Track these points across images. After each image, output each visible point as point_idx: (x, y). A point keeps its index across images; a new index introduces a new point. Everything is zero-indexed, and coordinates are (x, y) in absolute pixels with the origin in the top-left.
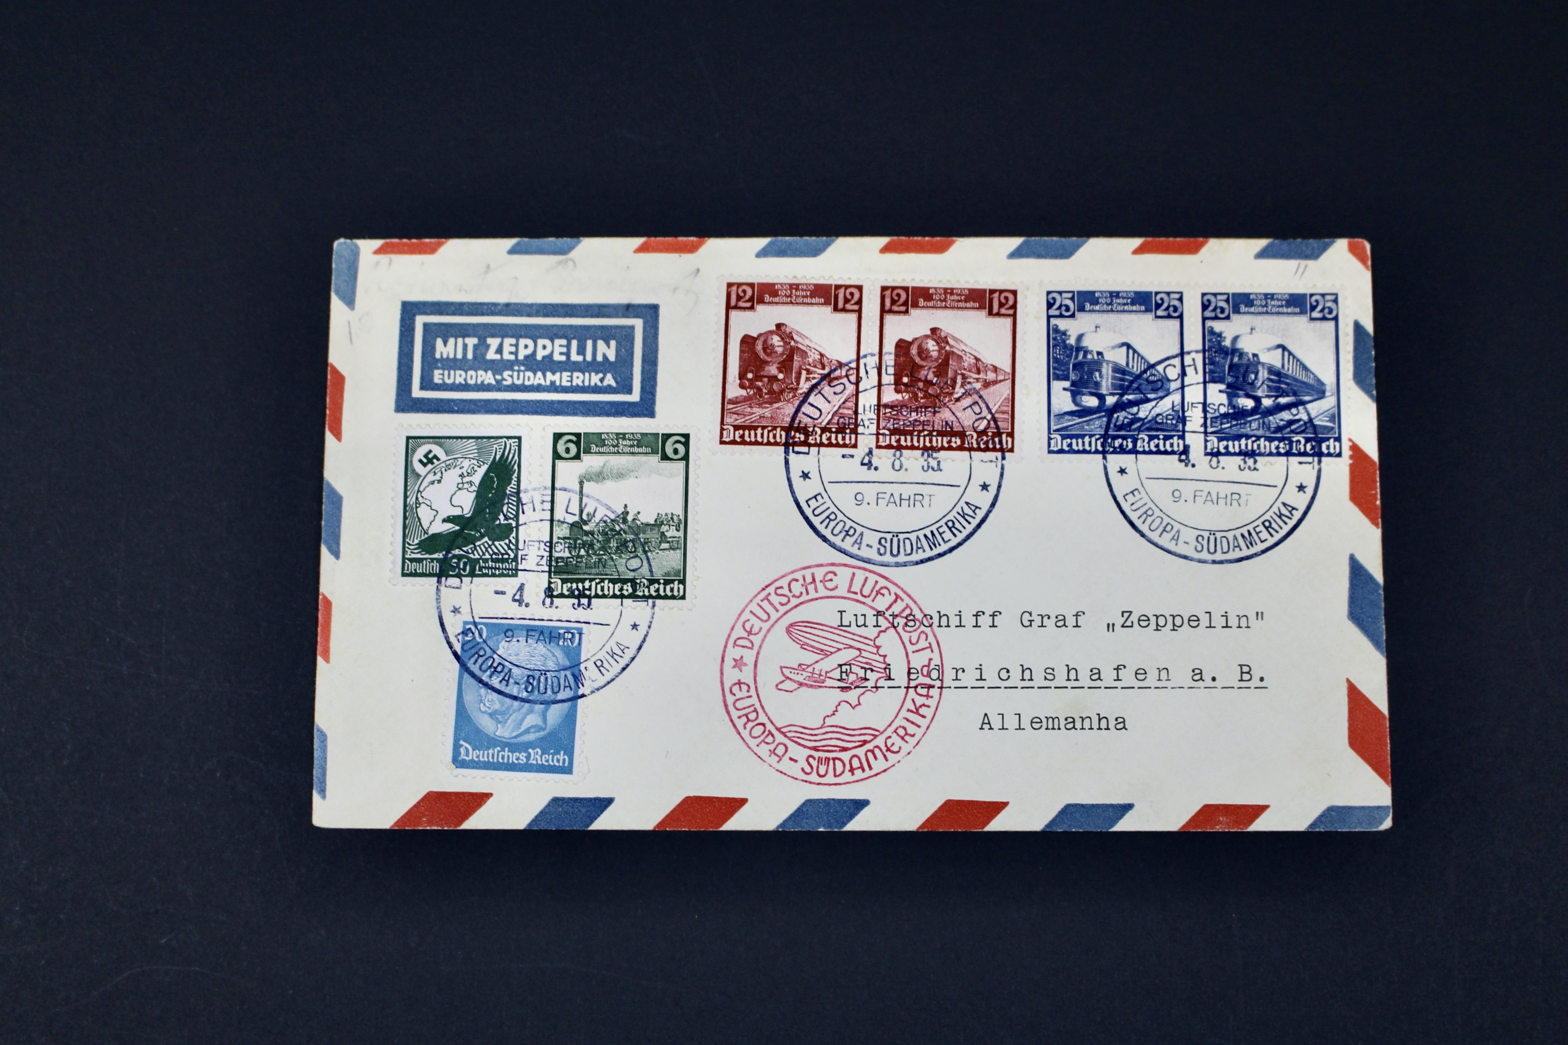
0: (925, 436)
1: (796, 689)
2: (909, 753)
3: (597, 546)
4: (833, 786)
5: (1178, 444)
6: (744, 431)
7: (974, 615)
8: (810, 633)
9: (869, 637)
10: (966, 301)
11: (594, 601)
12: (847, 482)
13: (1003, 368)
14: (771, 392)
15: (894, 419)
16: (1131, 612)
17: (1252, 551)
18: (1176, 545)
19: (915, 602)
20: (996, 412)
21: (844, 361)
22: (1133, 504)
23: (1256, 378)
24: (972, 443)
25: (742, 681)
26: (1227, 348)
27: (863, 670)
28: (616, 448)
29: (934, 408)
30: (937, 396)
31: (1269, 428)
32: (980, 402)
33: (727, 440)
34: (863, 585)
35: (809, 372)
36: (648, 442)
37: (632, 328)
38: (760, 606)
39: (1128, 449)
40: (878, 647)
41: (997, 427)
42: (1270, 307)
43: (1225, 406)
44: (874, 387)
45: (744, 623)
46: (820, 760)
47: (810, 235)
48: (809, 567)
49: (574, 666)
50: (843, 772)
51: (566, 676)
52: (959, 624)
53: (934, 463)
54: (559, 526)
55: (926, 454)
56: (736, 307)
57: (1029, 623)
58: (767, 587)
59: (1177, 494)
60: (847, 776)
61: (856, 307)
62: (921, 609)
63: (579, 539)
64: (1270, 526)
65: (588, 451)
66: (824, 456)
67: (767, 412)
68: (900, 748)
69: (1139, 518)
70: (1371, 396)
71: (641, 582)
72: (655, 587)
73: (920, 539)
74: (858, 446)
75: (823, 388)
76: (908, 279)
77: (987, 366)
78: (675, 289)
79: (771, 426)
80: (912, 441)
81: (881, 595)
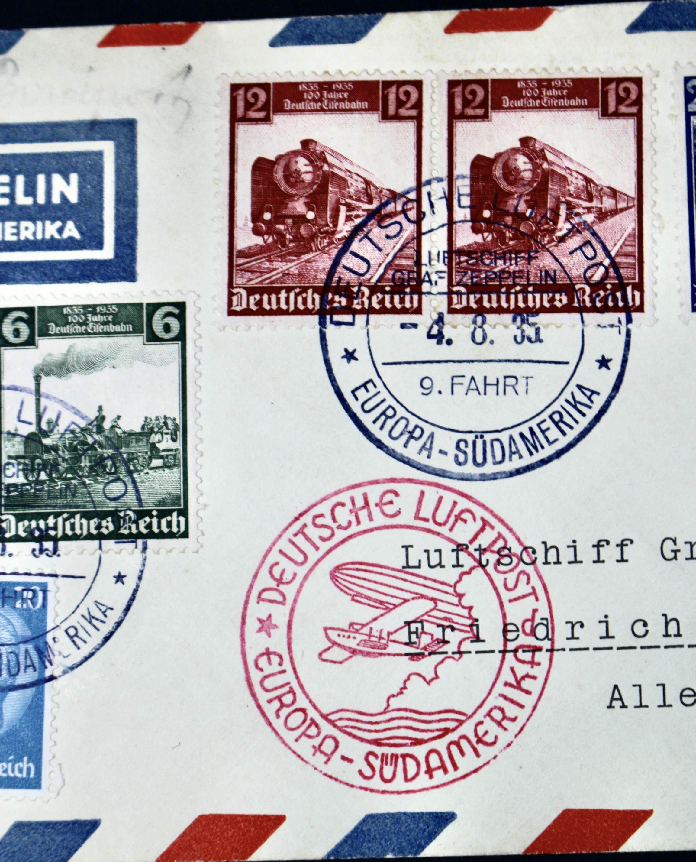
1: (346, 660)
2: (509, 745)
3: (63, 466)
4: (403, 795)
6: (261, 295)
7: (594, 546)
8: (364, 579)
9: (448, 582)
10: (569, 97)
11: (62, 544)
12: (409, 363)
13: (624, 191)
14: (298, 238)
15: (473, 271)
19: (511, 530)
20: (617, 255)
21: (399, 190)
24: (584, 301)
25: (272, 650)
27: (440, 629)
28: (84, 327)
29: (529, 252)
30: (533, 235)
32: (594, 242)
33: (238, 309)
34: (437, 509)
35: (349, 208)
36: (128, 316)
37: (100, 154)
38: (293, 543)
40: (460, 596)
41: (619, 276)
44: (443, 226)
45: (272, 567)
46: (384, 758)
47: (345, 13)
48: (359, 485)
49: (38, 637)
50: (417, 774)
51: (27, 651)
52: (573, 560)
53: (530, 332)
54: (9, 440)
55: (519, 319)
56: (244, 120)
57: (672, 555)
58: (301, 515)
60: (423, 780)
61: (414, 113)
62: (519, 540)
63: (37, 457)
65: (44, 333)
66: (375, 327)
67: (293, 267)
68: (496, 737)
71: (126, 515)
72: (145, 522)
73: (514, 441)
74: (424, 311)
75: (371, 230)
76: (487, 68)
77: (602, 189)
78: (158, 97)
79: (300, 287)
80: (499, 301)
81: (462, 523)
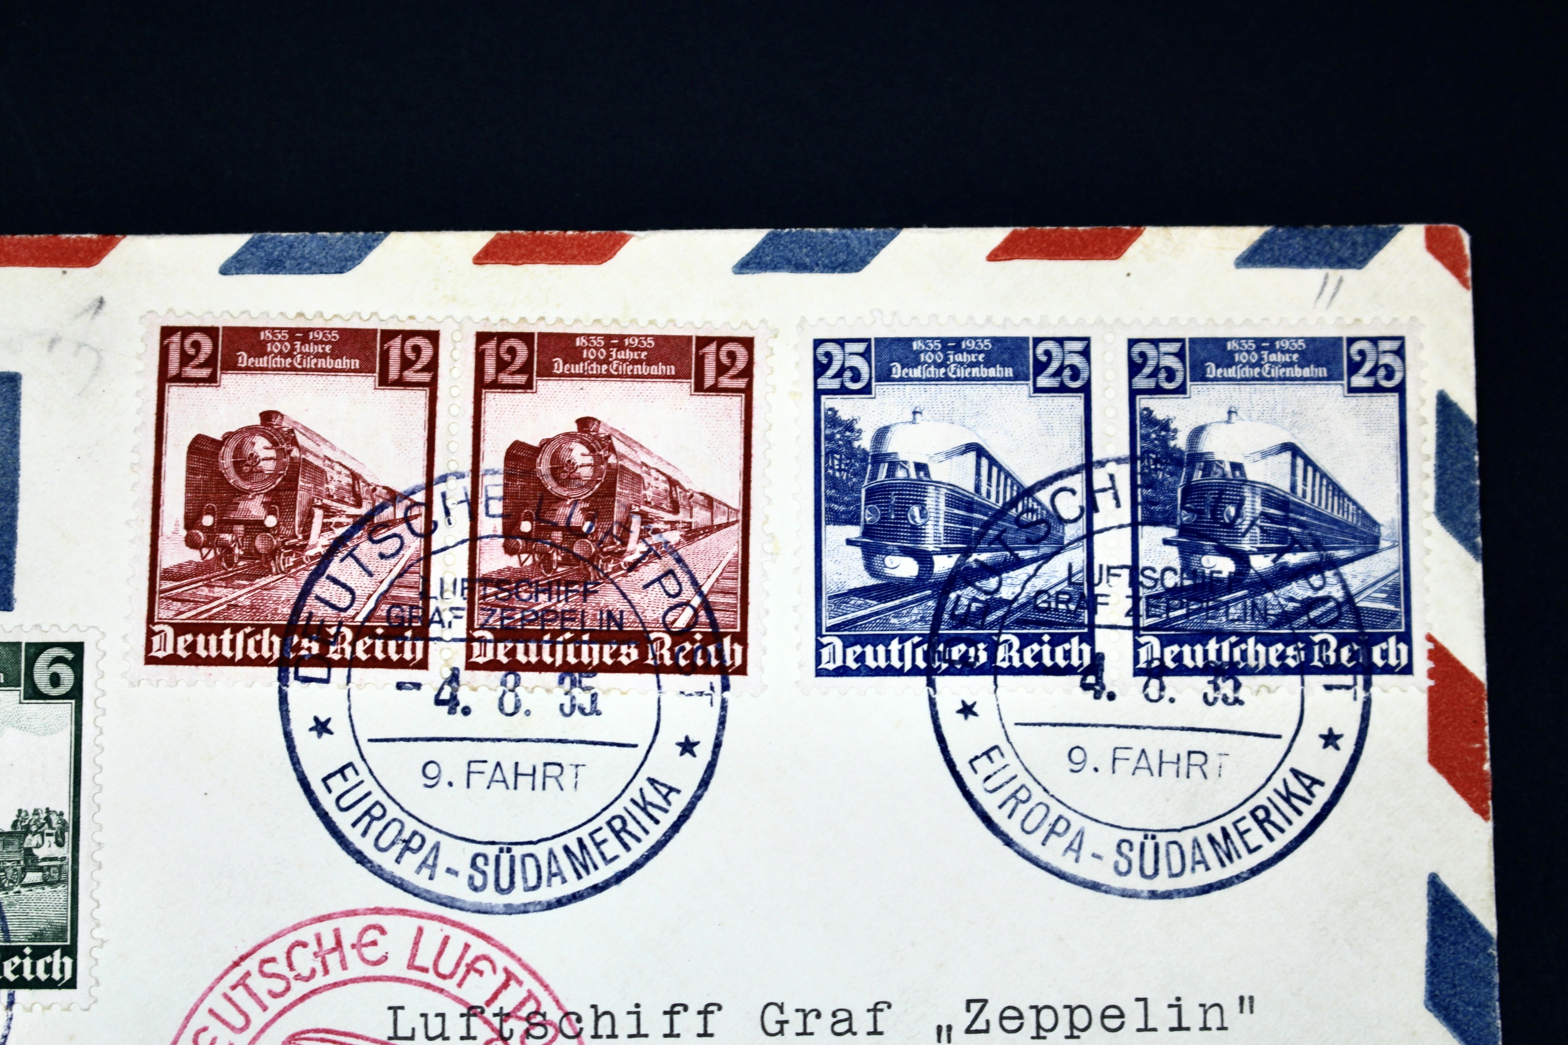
0: (565, 643)
5: (1081, 652)
7: (665, 1013)
10: (650, 362)
12: (408, 740)
13: (724, 500)
14: (251, 554)
15: (504, 609)
16: (985, 1002)
17: (1231, 870)
18: (1077, 860)
19: (546, 987)
20: (711, 592)
21: (401, 488)
22: (988, 778)
23: (1238, 514)
24: (662, 656)
26: (1180, 450)
29: (585, 584)
30: (591, 560)
31: (1264, 617)
32: (678, 572)
33: (161, 654)
34: (440, 954)
35: (328, 512)
38: (230, 1000)
39: (978, 664)
41: (713, 623)
42: (1267, 367)
43: (1174, 571)
44: (463, 542)
45: (197, 1035)
47: (330, 231)
48: (330, 917)
52: (635, 1032)
53: (583, 699)
55: (568, 680)
56: (179, 379)
57: (777, 1028)
58: (243, 958)
59: (1077, 756)
61: (426, 377)
62: (557, 1002)
64: (1267, 819)
66: (359, 686)
67: (242, 595)
69: (1000, 807)
70: (1472, 548)
72: (13, 964)
73: (555, 857)
74: (430, 666)
75: (358, 545)
76: (532, 317)
77: (692, 496)
78: (53, 342)
79: (252, 625)
80: (539, 652)
81: (477, 975)
